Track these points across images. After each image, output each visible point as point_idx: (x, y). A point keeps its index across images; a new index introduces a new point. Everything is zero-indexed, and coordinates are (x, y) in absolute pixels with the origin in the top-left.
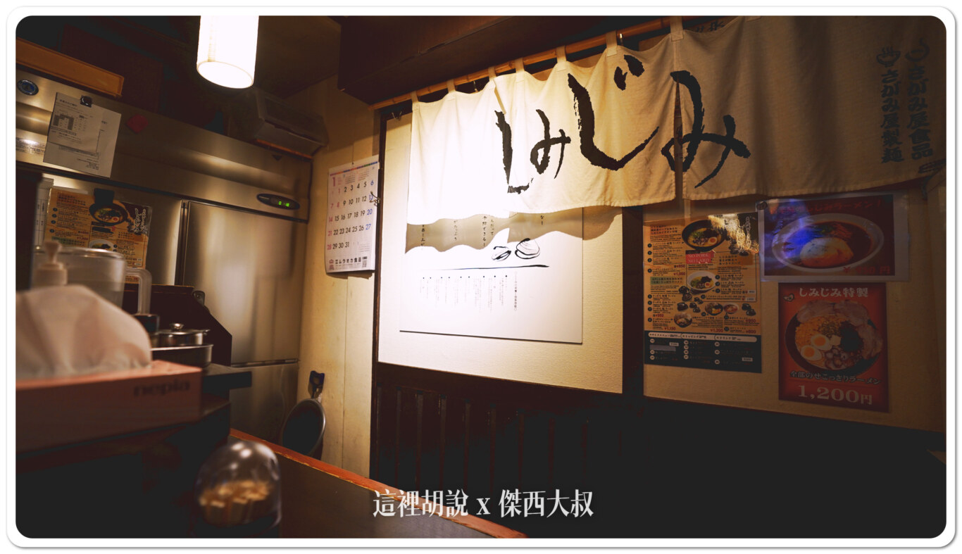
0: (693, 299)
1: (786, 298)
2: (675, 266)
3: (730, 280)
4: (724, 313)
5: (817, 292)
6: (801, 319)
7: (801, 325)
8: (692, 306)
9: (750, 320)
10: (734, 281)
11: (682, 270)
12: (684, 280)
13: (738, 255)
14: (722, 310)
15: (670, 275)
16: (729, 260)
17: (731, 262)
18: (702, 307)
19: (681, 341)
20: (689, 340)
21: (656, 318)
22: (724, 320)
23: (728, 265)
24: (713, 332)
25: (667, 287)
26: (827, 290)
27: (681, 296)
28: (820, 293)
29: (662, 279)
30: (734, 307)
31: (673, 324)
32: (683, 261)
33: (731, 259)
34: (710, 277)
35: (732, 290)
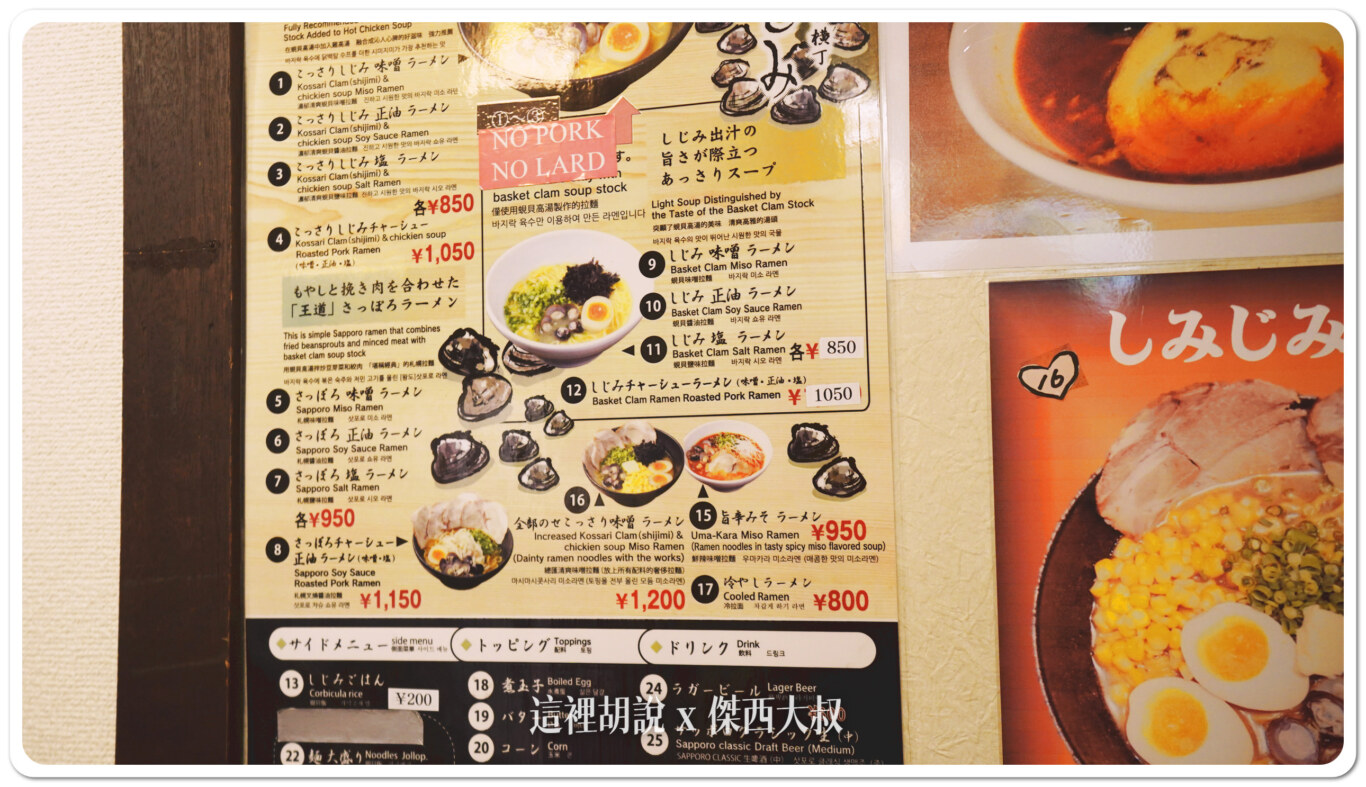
0: (517, 410)
1: (1032, 378)
2: (420, 208)
3: (721, 279)
4: (688, 487)
5: (1210, 333)
6: (1117, 509)
7: (1123, 547)
8: (518, 452)
9: (833, 528)
10: (743, 286)
11: (459, 227)
12: (469, 292)
13: (762, 119)
14: (676, 473)
15: (393, 262)
16: (717, 153)
17: (725, 165)
18: (567, 456)
19: (449, 677)
20: (498, 670)
21: (311, 533)
22: (688, 528)
23: (712, 187)
24: (629, 613)
25: (377, 338)
26: (1267, 316)
27: (454, 385)
28: (1223, 339)
29: (348, 289)
30: (746, 449)
31: (407, 571)
32: (459, 168)
33: (725, 146)
34: (608, 268)
35: (733, 342)
